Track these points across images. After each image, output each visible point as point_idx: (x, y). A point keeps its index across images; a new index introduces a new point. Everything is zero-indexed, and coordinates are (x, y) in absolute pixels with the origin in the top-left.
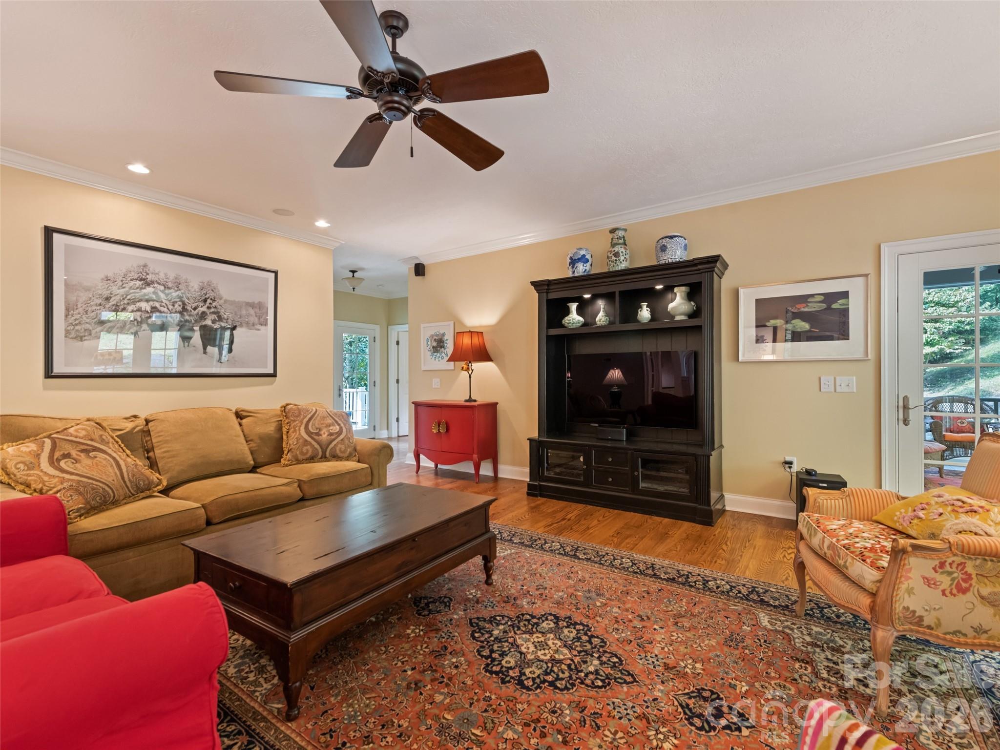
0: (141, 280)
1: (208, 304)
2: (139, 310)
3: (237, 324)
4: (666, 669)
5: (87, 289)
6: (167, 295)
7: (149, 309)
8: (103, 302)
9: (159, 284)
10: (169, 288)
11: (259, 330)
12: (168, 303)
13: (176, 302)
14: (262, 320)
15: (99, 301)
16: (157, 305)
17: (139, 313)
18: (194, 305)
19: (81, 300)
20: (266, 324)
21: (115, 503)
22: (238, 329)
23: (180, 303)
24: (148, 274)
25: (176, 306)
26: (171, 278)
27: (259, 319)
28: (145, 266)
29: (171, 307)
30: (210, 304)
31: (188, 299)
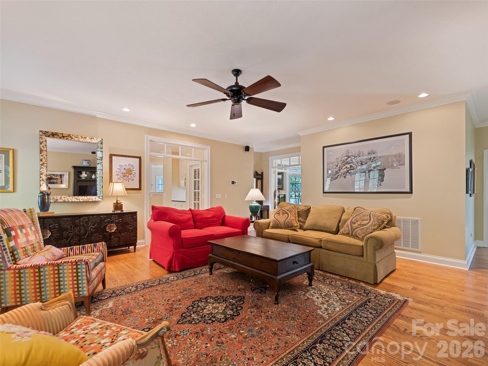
0: (347, 156)
1: (371, 160)
2: (346, 168)
3: (386, 167)
4: (176, 334)
5: (332, 163)
6: (355, 160)
7: (349, 167)
8: (336, 167)
9: (352, 156)
10: (356, 157)
11: (399, 168)
12: (356, 163)
13: (359, 162)
14: (401, 162)
15: (335, 167)
16: (352, 164)
17: (346, 169)
18: (366, 162)
19: (331, 168)
20: (404, 164)
21: (281, 228)
22: (387, 169)
23: (360, 162)
24: (349, 153)
25: (359, 163)
26: (357, 153)
27: (399, 162)
28: (348, 150)
29: (357, 164)
30: (373, 160)
31: (363, 160)
